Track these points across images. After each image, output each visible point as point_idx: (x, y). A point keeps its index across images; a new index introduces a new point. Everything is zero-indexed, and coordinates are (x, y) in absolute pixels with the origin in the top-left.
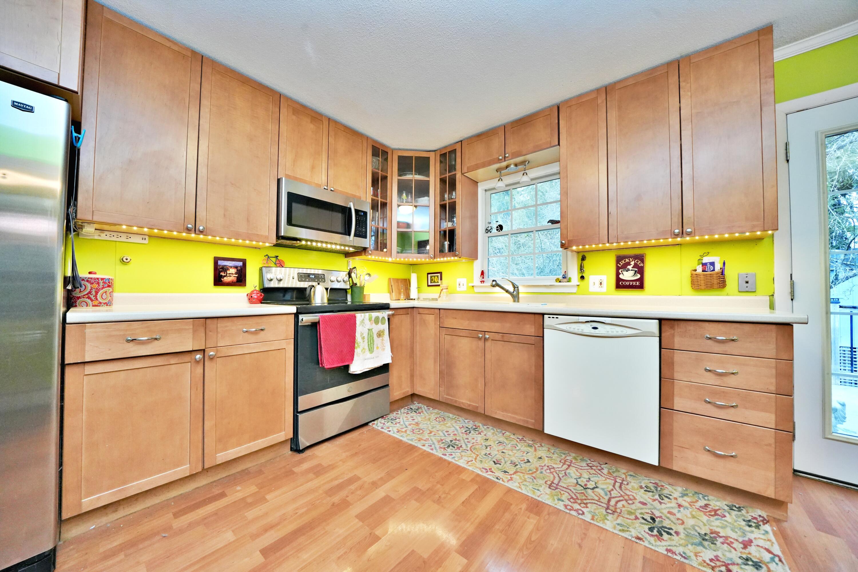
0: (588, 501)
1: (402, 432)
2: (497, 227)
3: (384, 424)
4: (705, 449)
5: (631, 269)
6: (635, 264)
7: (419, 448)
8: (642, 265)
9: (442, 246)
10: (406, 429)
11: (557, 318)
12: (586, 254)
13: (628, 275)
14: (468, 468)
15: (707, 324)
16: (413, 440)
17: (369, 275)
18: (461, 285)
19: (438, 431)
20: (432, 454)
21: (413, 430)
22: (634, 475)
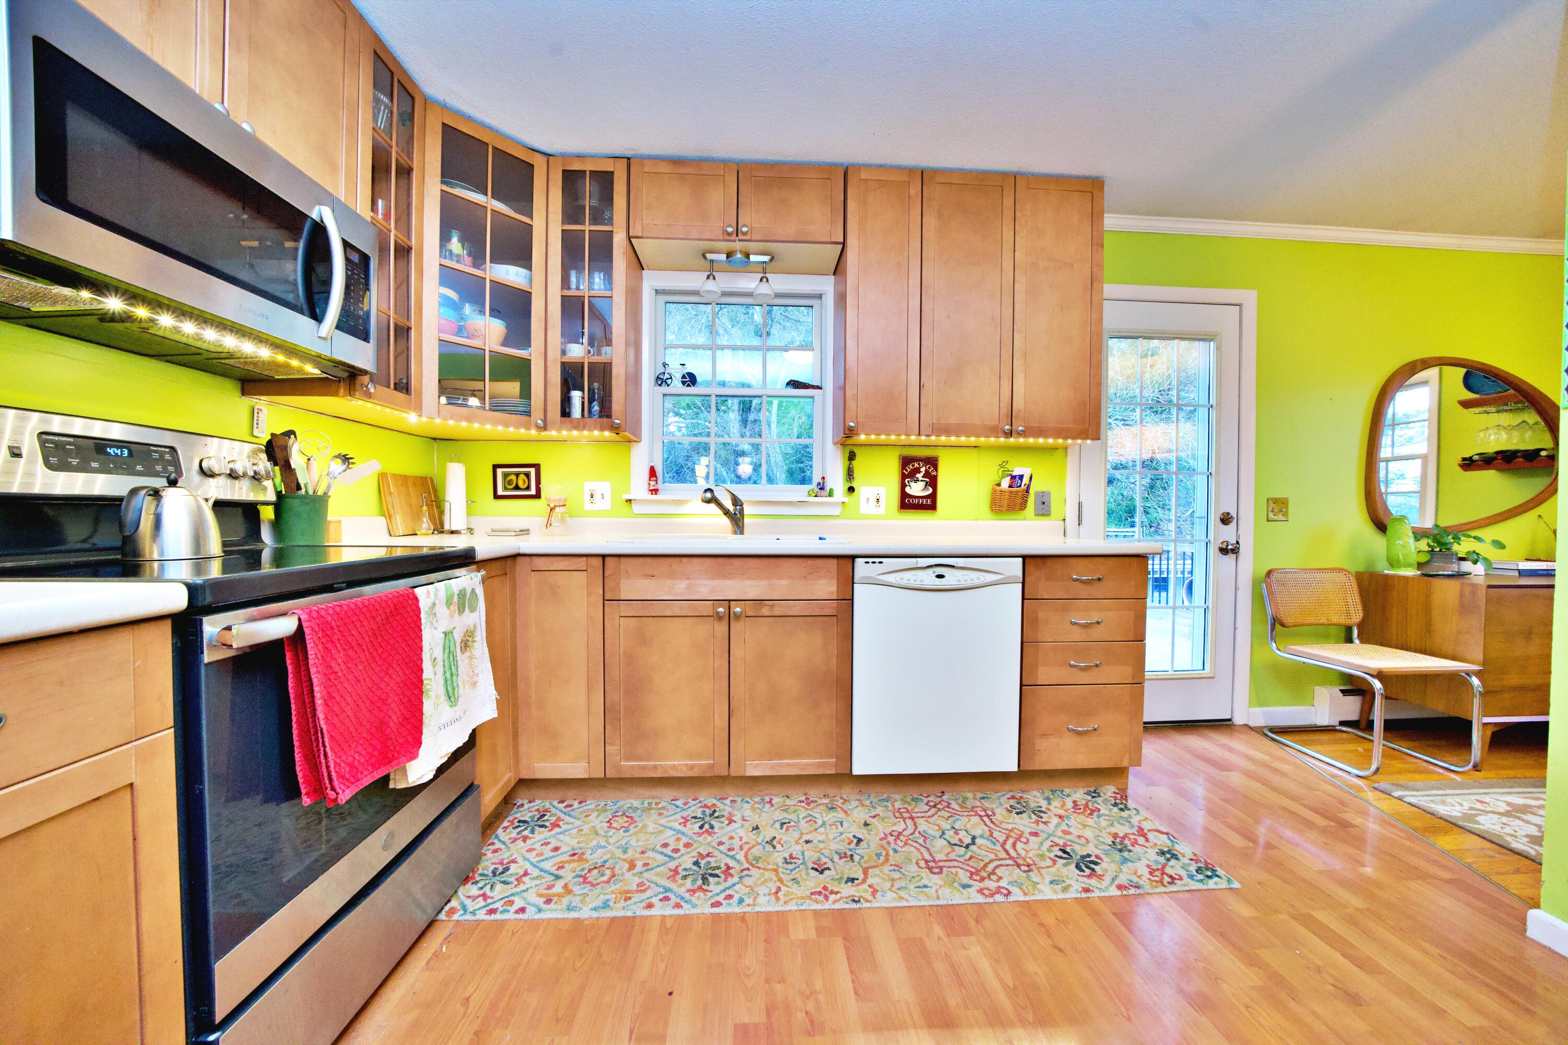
0: (990, 868)
1: (559, 895)
2: (684, 377)
3: (485, 896)
4: (1069, 730)
5: (921, 479)
6: (926, 471)
7: (642, 917)
8: (934, 473)
9: (566, 402)
10: (561, 883)
11: (881, 563)
12: (856, 450)
13: (917, 489)
14: (787, 908)
15: (1074, 560)
16: (611, 904)
17: (346, 459)
18: (597, 496)
19: (643, 852)
20: (686, 917)
21: (584, 878)
22: (985, 795)
